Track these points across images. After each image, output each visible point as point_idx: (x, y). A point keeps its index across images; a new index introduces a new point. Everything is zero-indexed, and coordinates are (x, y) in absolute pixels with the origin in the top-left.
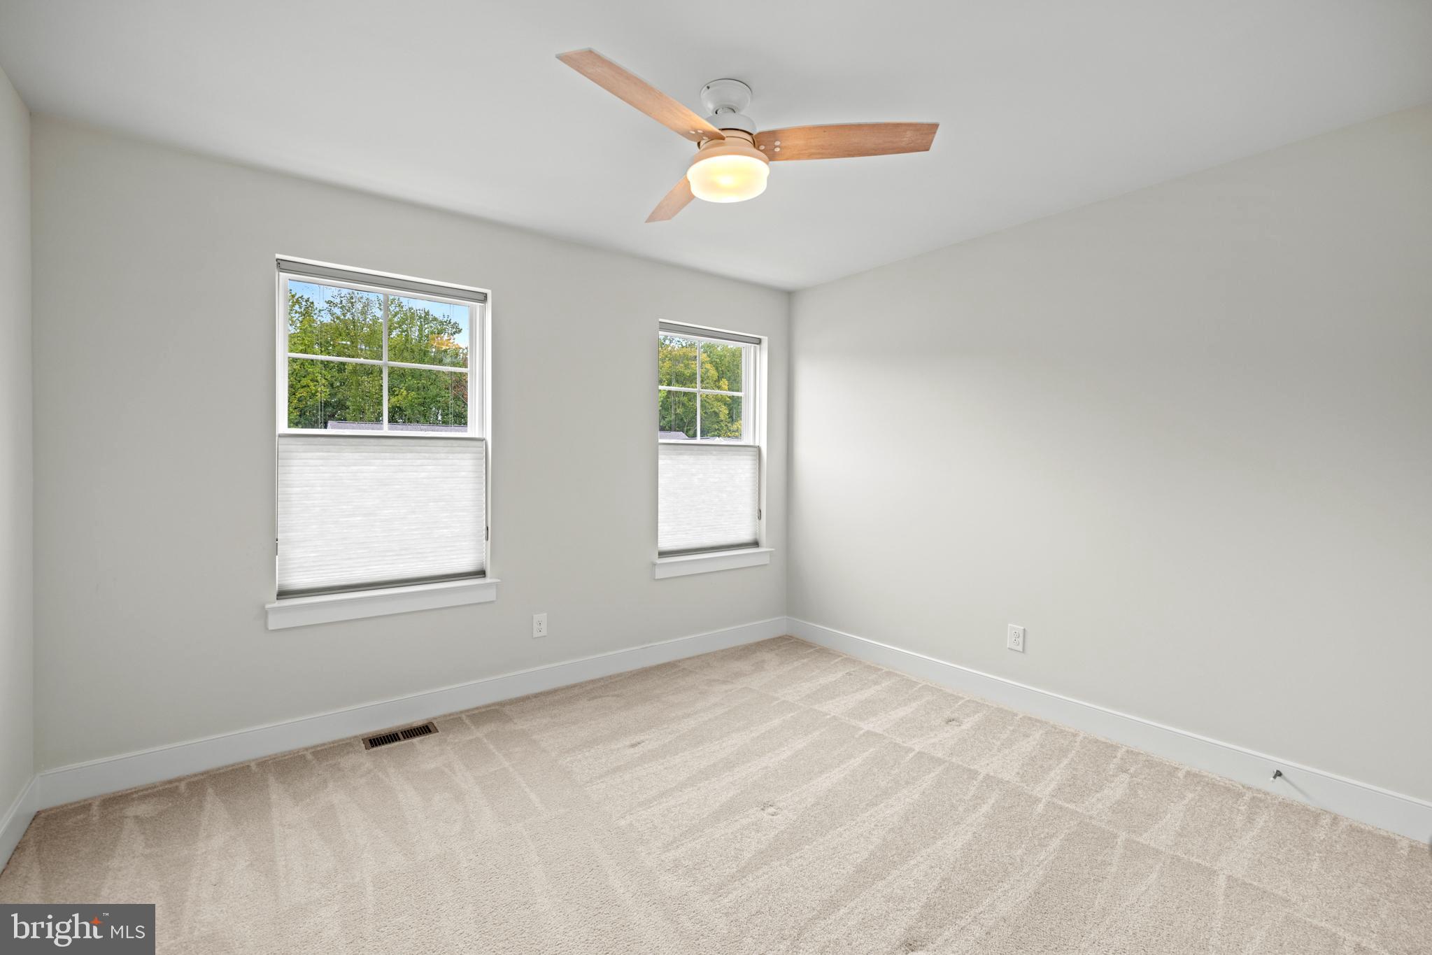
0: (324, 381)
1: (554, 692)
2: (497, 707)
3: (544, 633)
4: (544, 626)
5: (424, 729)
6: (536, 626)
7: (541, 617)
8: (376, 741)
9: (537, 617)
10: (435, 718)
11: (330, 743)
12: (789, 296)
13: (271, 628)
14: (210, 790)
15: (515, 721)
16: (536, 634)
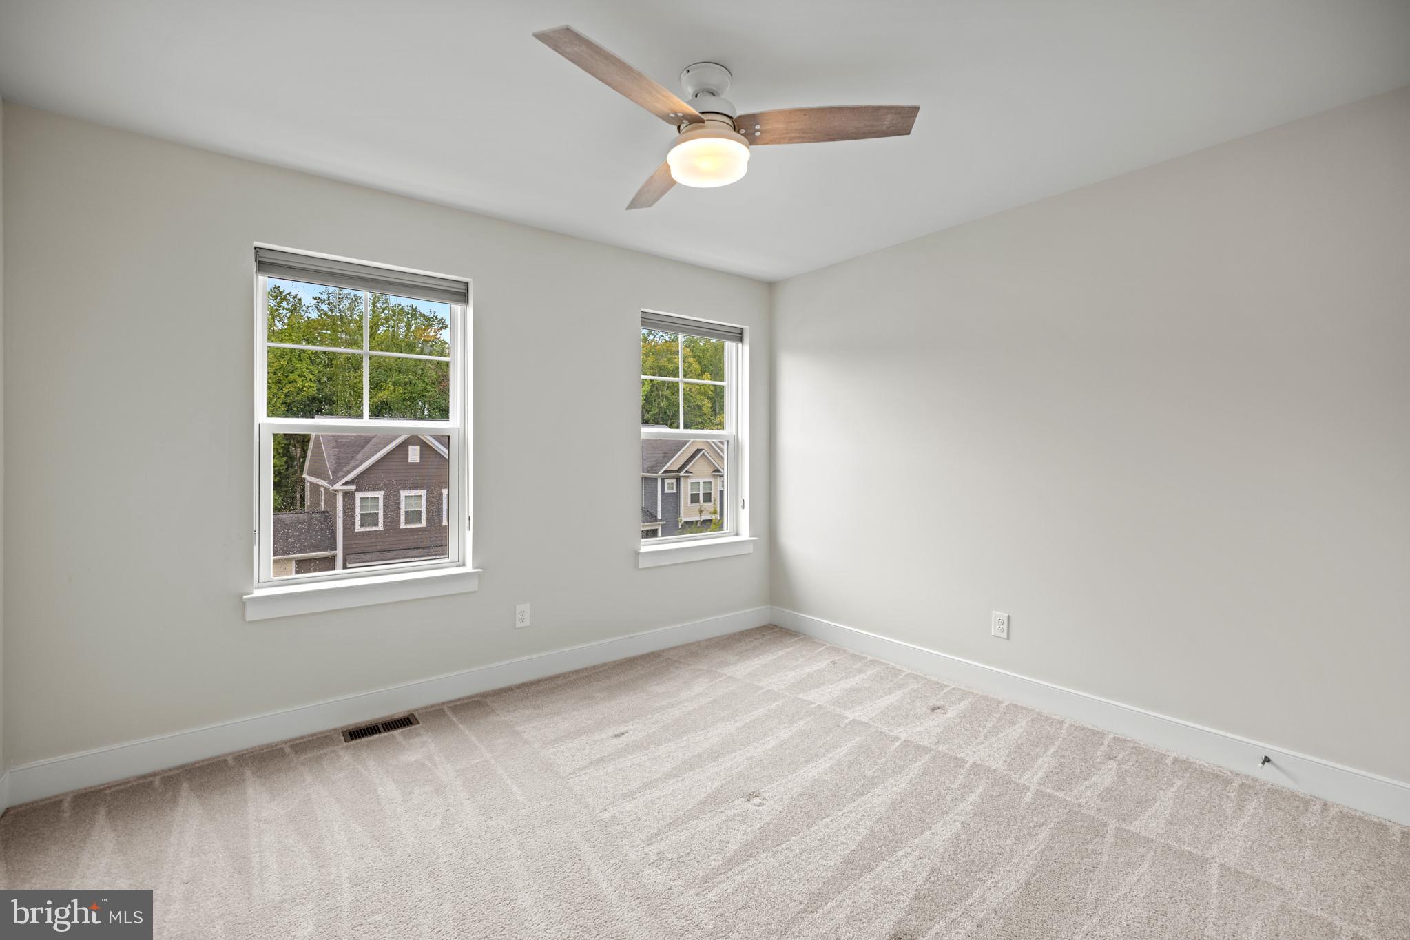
0: (311, 376)
1: (537, 682)
2: (479, 699)
3: (527, 623)
4: (527, 616)
5: (405, 722)
6: (518, 616)
7: (525, 607)
8: (356, 734)
9: (519, 608)
10: (417, 710)
11: (309, 736)
12: (770, 287)
13: (248, 620)
14: (185, 785)
15: (498, 712)
16: (519, 625)
